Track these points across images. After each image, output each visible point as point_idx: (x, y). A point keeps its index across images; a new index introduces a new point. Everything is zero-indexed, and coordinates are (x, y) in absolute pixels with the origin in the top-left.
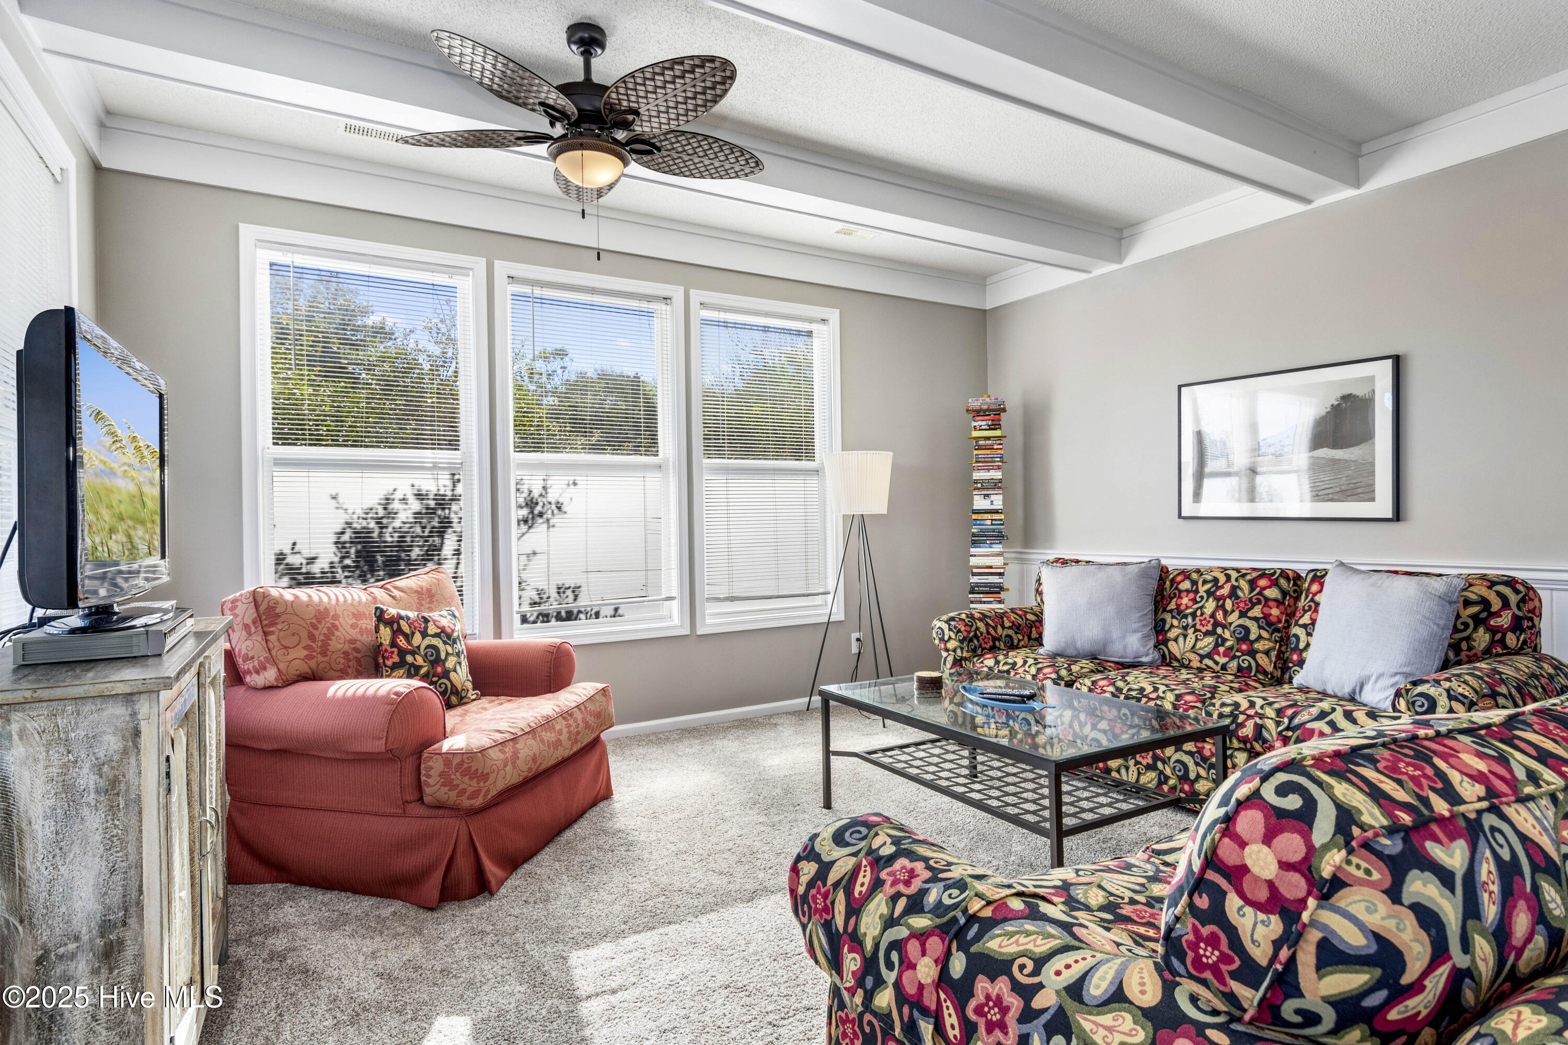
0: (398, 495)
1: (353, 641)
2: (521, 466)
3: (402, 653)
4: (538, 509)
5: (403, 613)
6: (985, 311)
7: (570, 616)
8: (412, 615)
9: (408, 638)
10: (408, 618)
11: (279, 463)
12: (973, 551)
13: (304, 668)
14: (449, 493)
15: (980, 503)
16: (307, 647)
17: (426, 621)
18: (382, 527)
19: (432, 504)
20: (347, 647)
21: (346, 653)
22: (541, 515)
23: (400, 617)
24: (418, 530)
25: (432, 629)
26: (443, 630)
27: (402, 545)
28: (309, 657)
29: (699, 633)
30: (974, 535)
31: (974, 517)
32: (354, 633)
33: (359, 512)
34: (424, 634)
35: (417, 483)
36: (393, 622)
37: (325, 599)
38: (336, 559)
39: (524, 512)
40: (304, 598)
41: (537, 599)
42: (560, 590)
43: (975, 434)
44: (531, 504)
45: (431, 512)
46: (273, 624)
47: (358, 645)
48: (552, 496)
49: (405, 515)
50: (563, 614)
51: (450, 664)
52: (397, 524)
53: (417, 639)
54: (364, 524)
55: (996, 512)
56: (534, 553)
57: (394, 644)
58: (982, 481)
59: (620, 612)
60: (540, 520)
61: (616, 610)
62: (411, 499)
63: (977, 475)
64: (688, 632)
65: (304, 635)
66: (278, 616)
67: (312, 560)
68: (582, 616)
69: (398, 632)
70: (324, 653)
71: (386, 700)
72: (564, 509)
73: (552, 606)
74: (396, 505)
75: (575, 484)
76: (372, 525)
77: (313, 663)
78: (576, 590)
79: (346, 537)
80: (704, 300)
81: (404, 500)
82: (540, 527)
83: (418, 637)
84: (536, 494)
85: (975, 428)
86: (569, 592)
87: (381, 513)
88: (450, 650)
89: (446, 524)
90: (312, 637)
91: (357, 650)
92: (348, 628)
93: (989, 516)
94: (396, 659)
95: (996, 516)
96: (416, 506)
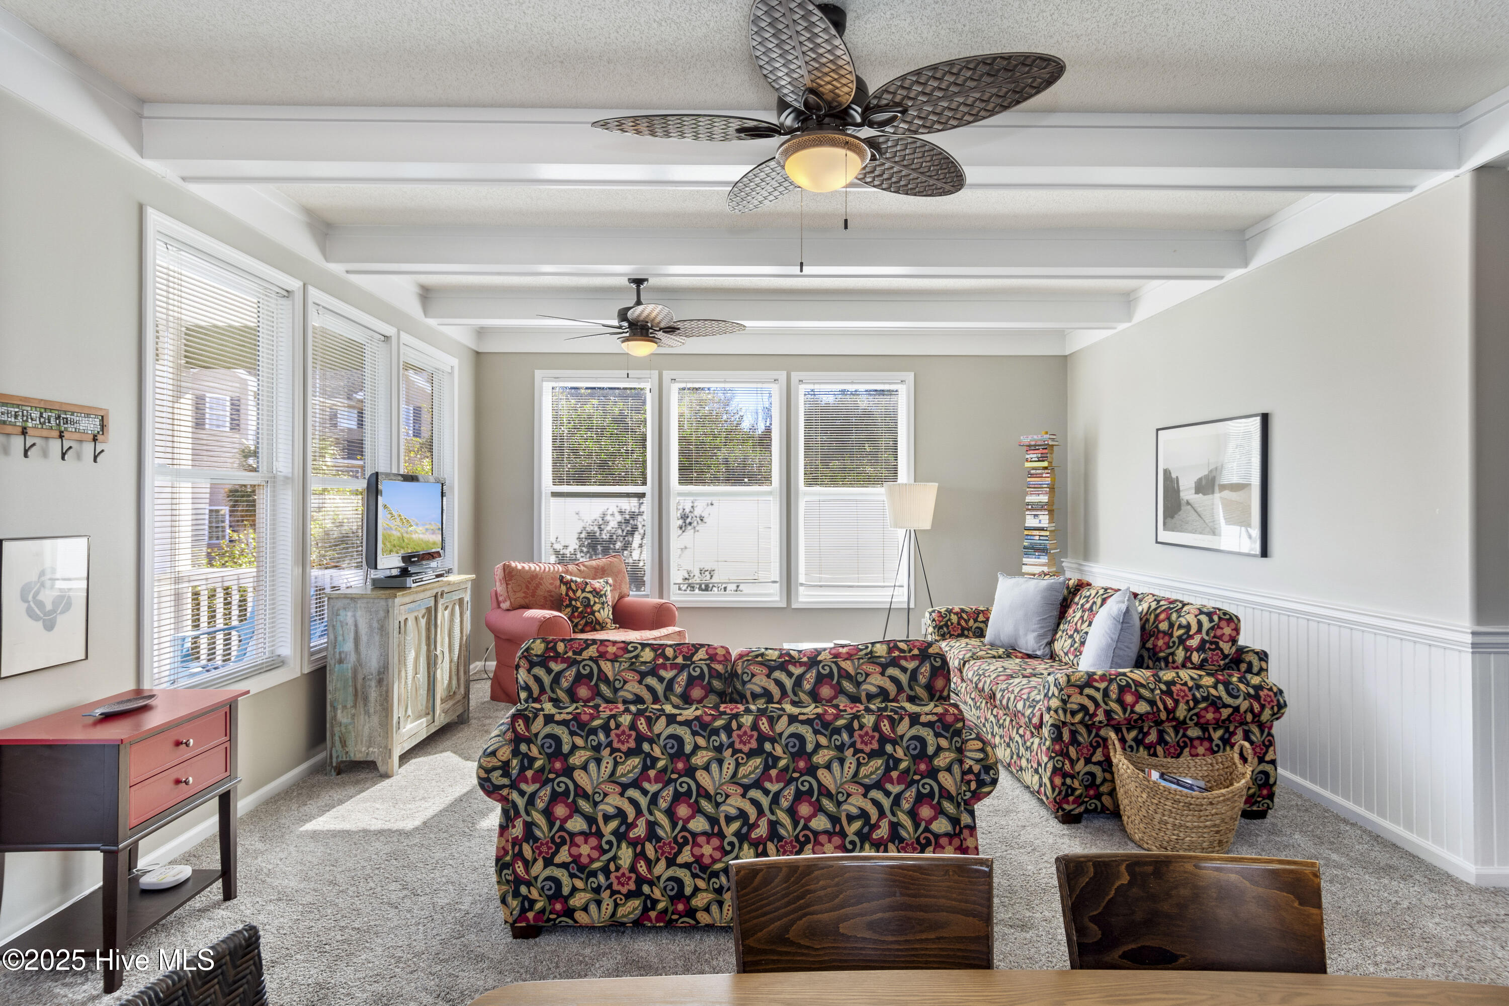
0: (610, 512)
1: (550, 591)
2: (680, 494)
3: (571, 599)
4: (688, 520)
5: (574, 579)
6: (1066, 357)
7: (707, 588)
8: (579, 580)
9: (574, 592)
10: (576, 582)
11: (555, 495)
12: (1025, 560)
13: (522, 602)
14: (637, 511)
15: (1031, 522)
16: (524, 592)
17: (587, 584)
18: (601, 530)
19: (628, 517)
20: (546, 594)
21: (545, 597)
22: (690, 524)
23: (572, 581)
24: (620, 532)
25: (588, 589)
26: (595, 589)
27: (611, 541)
28: (525, 597)
29: (794, 606)
30: (1025, 548)
31: (1026, 532)
32: (551, 587)
33: (590, 522)
34: (583, 591)
35: (619, 505)
36: (567, 583)
37: (538, 569)
38: (577, 547)
39: (680, 522)
40: (527, 568)
41: (687, 576)
42: (702, 572)
43: (1028, 465)
44: (684, 517)
45: (627, 522)
46: (510, 580)
47: (553, 594)
48: (697, 512)
49: (613, 524)
50: (703, 586)
51: (596, 608)
52: (609, 528)
53: (579, 593)
54: (592, 528)
55: (1042, 529)
56: (686, 548)
57: (567, 595)
58: (1032, 504)
59: (740, 588)
60: (689, 528)
61: (738, 586)
62: (617, 514)
63: (1029, 499)
64: (785, 606)
65: (524, 586)
66: (513, 576)
67: (566, 547)
68: (715, 589)
69: (569, 588)
70: (533, 596)
71: (539, 620)
72: (705, 520)
73: (697, 579)
74: (608, 518)
75: (712, 504)
76: (596, 529)
77: (527, 600)
78: (711, 573)
79: (583, 536)
80: (801, 378)
81: (613, 515)
82: (690, 531)
83: (579, 592)
84: (687, 511)
85: (1027, 460)
86: (707, 573)
87: (601, 522)
88: (597, 600)
89: (635, 529)
90: (527, 587)
91: (552, 596)
92: (548, 585)
93: (1037, 533)
94: (568, 602)
95: (1043, 533)
96: (619, 518)
